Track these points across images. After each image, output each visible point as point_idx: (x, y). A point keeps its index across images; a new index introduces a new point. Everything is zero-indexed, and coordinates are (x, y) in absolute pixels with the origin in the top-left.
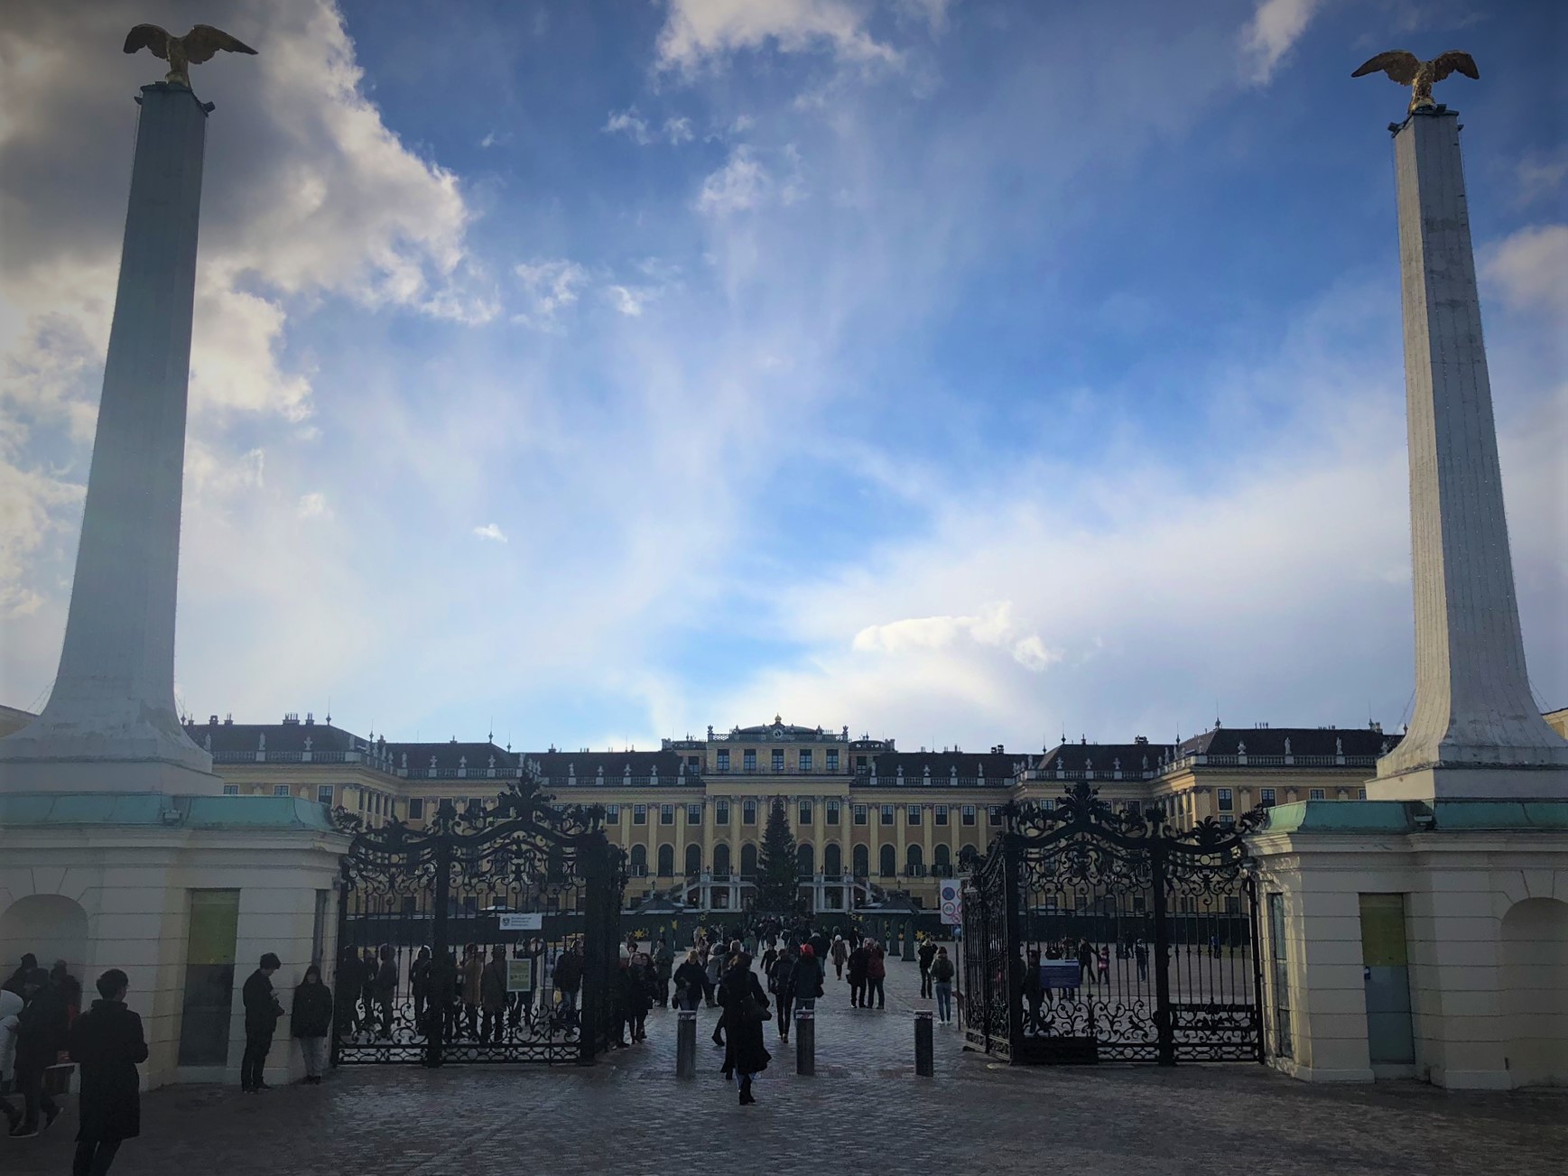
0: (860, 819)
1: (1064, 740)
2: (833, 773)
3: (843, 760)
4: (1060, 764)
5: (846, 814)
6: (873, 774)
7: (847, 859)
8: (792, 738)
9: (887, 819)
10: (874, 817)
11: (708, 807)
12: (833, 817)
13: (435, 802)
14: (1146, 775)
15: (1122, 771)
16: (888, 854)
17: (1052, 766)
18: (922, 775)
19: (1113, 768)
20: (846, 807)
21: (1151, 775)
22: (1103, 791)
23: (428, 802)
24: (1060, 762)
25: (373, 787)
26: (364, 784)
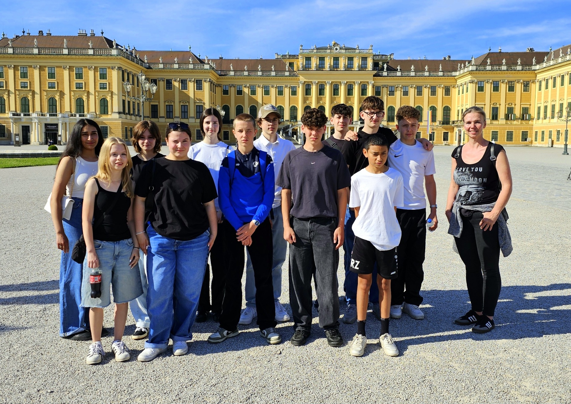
0: (378, 93)
1: (490, 50)
2: (364, 68)
3: (370, 64)
4: (488, 62)
5: (370, 91)
6: (385, 70)
8: (343, 51)
9: (392, 93)
10: (385, 92)
11: (301, 86)
12: (364, 92)
13: (163, 81)
14: (533, 68)
15: (522, 65)
17: (484, 63)
18: (410, 70)
19: (516, 64)
20: (371, 87)
21: (538, 67)
22: (511, 75)
23: (160, 81)
24: (489, 61)
25: (129, 70)
26: (124, 68)
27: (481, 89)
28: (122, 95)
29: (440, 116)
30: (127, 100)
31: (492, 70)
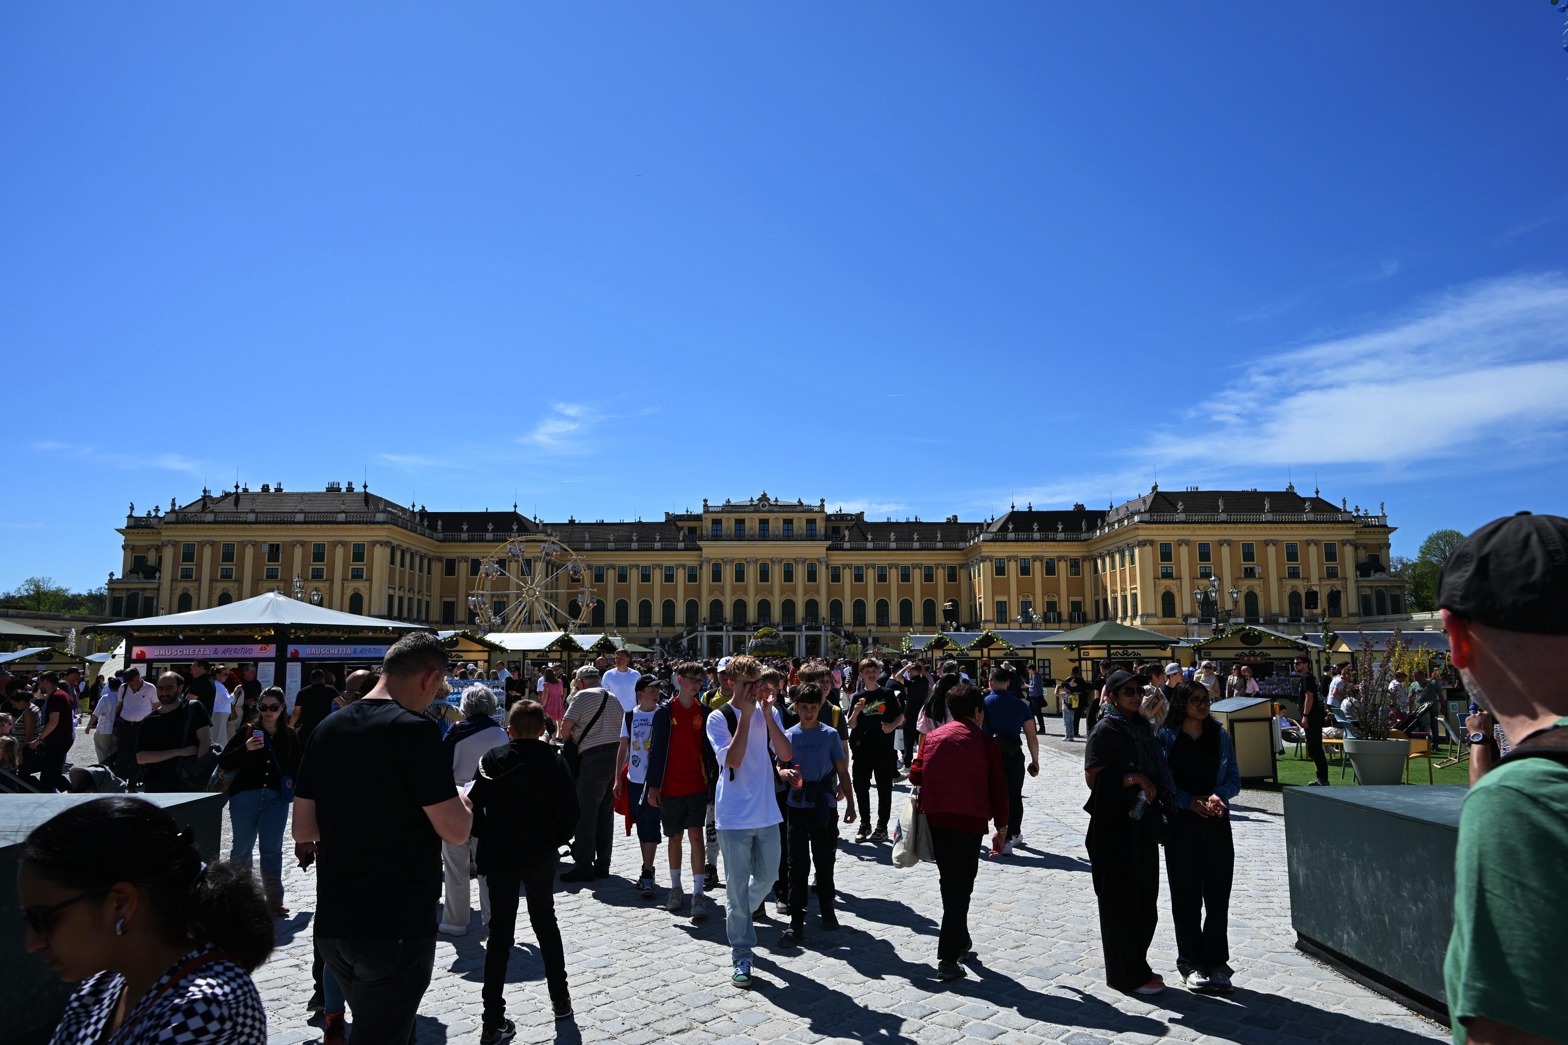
0: (836, 576)
1: (1013, 507)
2: (811, 536)
5: (823, 574)
6: (847, 538)
7: (824, 611)
8: (776, 509)
9: (859, 578)
10: (847, 576)
11: (704, 567)
12: (812, 576)
13: (466, 561)
14: (1084, 536)
15: (1064, 533)
16: (859, 607)
17: (1004, 528)
18: (888, 540)
19: (1056, 531)
20: (824, 567)
21: (1091, 535)
22: (1048, 550)
23: (461, 561)
24: (1011, 527)
25: (405, 546)
26: (395, 543)
27: (1001, 570)
28: (389, 588)
29: (941, 616)
30: (397, 594)
31: (1017, 540)
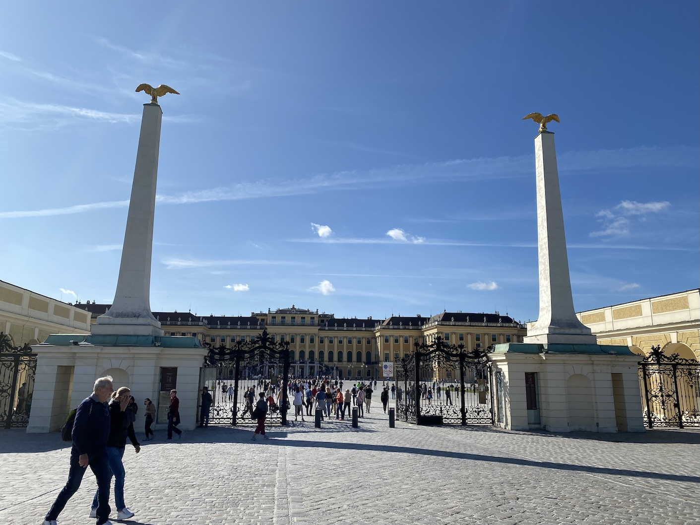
0: (322, 342)
1: (393, 316)
2: (313, 325)
3: (316, 320)
5: (317, 340)
6: (327, 326)
7: (317, 356)
8: (299, 313)
9: (331, 342)
10: (326, 341)
12: (312, 341)
13: (169, 333)
14: (420, 328)
15: (412, 326)
16: (331, 354)
17: (388, 324)
18: (343, 326)
19: (409, 325)
20: (317, 337)
21: (422, 327)
22: (406, 333)
24: (391, 323)
27: (387, 341)
29: (364, 358)
31: (394, 329)
